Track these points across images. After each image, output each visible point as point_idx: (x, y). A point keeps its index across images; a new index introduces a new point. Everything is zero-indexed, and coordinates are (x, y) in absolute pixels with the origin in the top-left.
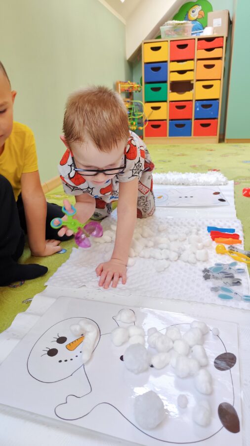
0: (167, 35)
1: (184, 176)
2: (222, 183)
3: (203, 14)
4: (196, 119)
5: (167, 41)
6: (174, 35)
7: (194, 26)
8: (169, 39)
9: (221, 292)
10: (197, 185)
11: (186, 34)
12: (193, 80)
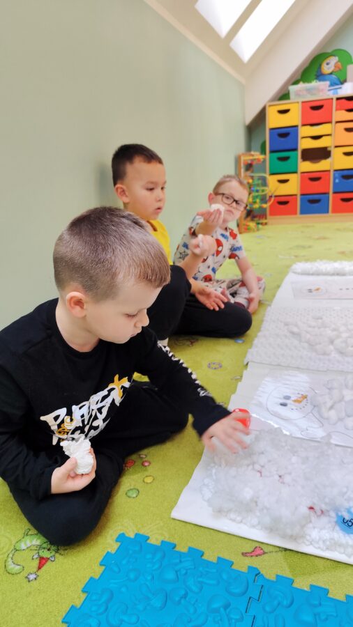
0: (298, 94)
3: (340, 67)
4: (335, 193)
6: (307, 95)
8: (300, 101)
11: (321, 94)
12: (330, 147)
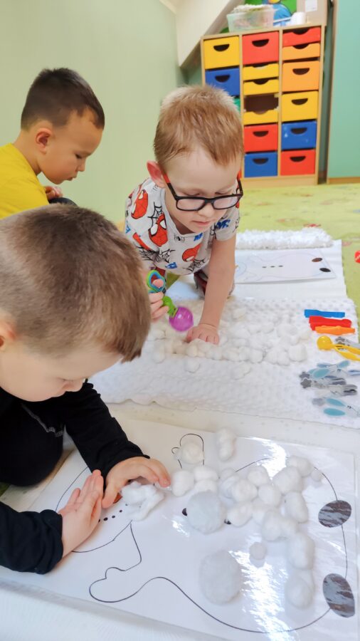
0: (237, 26)
1: (268, 236)
2: (324, 245)
4: (284, 150)
5: (238, 36)
6: (247, 26)
7: (277, 12)
8: (241, 33)
9: (327, 406)
10: (287, 248)
11: (265, 24)
12: (277, 93)
